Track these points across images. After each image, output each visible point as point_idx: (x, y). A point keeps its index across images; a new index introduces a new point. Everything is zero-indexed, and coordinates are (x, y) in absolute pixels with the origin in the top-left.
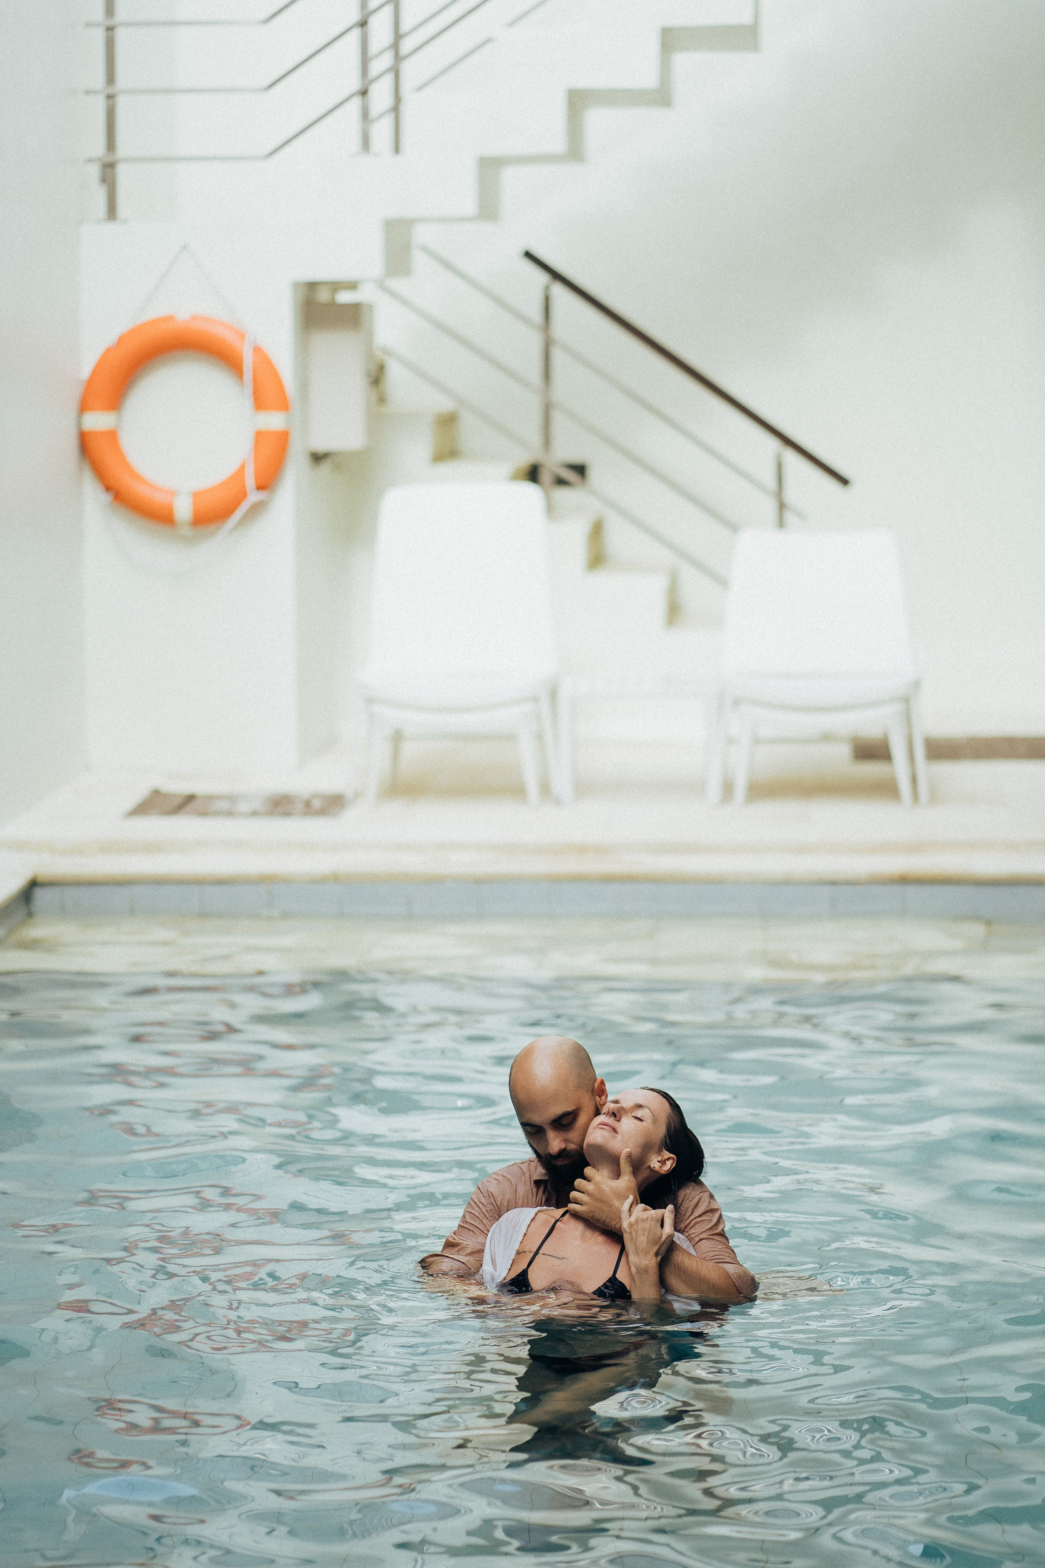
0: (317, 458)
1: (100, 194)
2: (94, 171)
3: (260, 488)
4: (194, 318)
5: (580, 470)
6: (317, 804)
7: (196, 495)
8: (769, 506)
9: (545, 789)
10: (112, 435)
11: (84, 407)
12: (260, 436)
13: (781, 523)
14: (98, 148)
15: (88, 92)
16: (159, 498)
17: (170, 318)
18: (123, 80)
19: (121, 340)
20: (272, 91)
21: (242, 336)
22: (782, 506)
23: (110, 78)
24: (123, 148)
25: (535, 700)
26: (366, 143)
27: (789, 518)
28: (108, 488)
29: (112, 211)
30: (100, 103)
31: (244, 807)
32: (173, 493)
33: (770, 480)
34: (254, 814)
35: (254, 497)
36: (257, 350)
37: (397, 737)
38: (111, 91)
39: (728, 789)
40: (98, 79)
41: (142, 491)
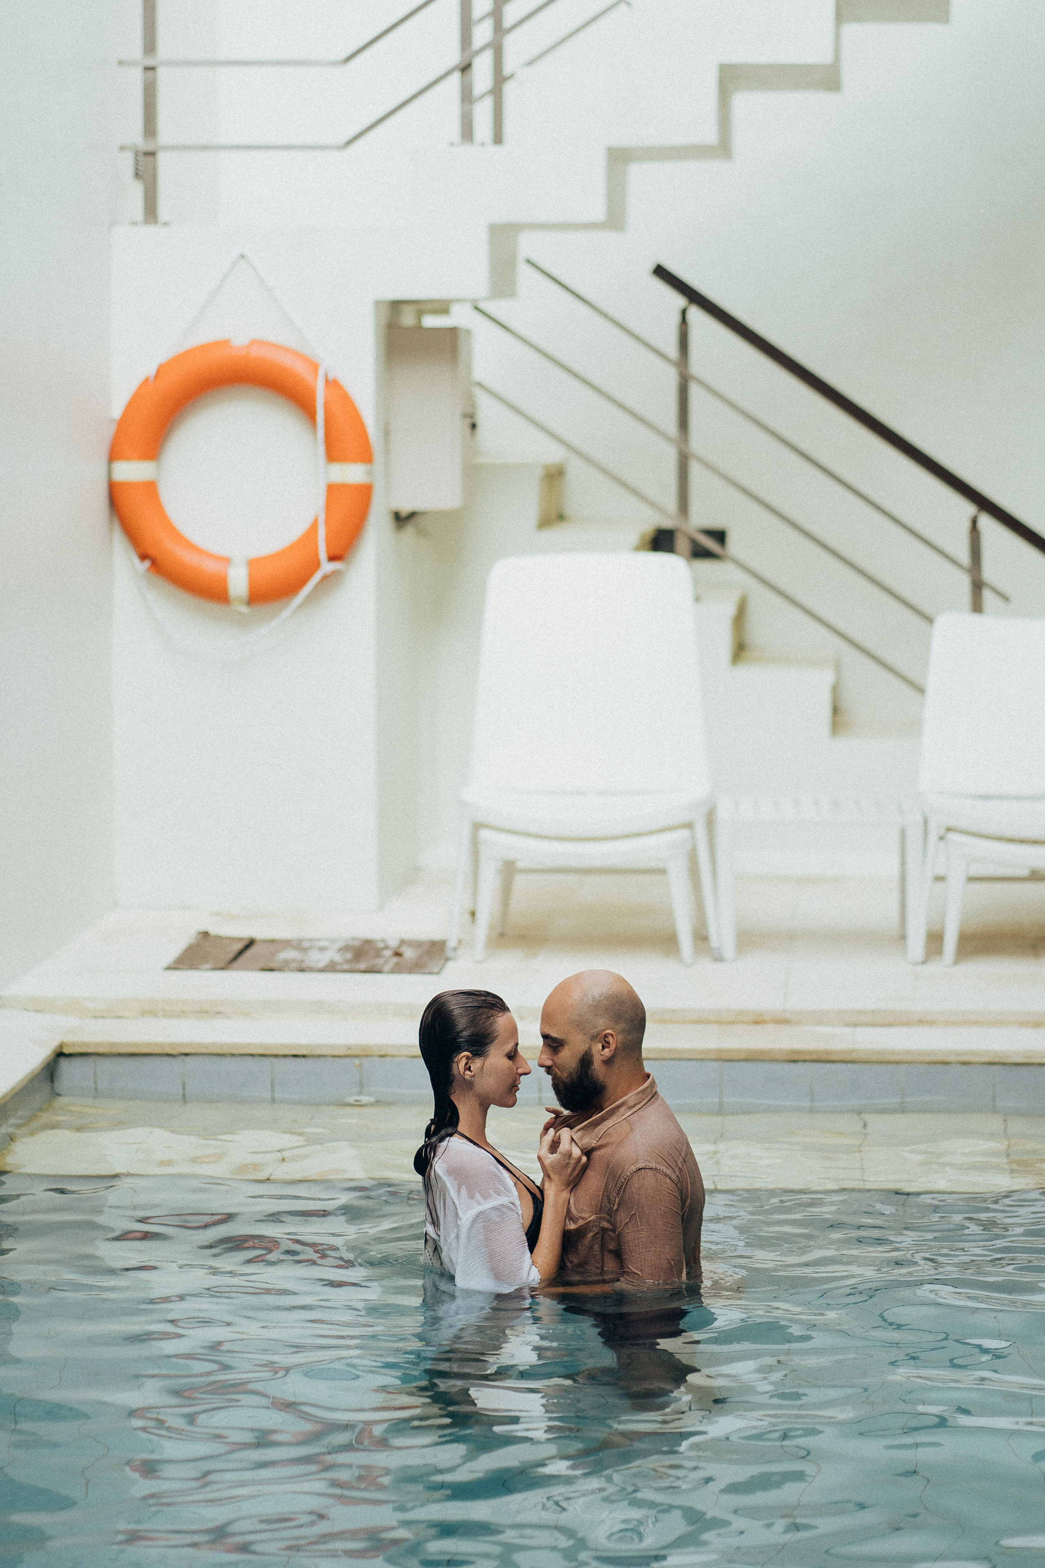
0: (401, 520)
1: (137, 190)
2: (127, 162)
3: (332, 558)
4: (254, 342)
5: (720, 536)
6: (409, 953)
7: (253, 564)
8: (964, 582)
9: (701, 937)
10: (150, 488)
11: (114, 455)
12: (333, 490)
13: (977, 607)
14: (135, 134)
15: (121, 63)
16: (210, 567)
17: (225, 343)
18: (165, 48)
19: (161, 369)
20: (353, 64)
21: (315, 367)
22: (978, 586)
23: (150, 46)
24: (166, 134)
25: (689, 826)
26: (467, 133)
27: (988, 596)
28: (143, 557)
29: (151, 212)
30: (136, 76)
31: (319, 959)
32: (227, 561)
33: (963, 553)
34: (331, 968)
35: (327, 567)
36: (332, 384)
37: (509, 870)
38: (150, 62)
39: (935, 939)
40: (136, 50)
41: (188, 558)
